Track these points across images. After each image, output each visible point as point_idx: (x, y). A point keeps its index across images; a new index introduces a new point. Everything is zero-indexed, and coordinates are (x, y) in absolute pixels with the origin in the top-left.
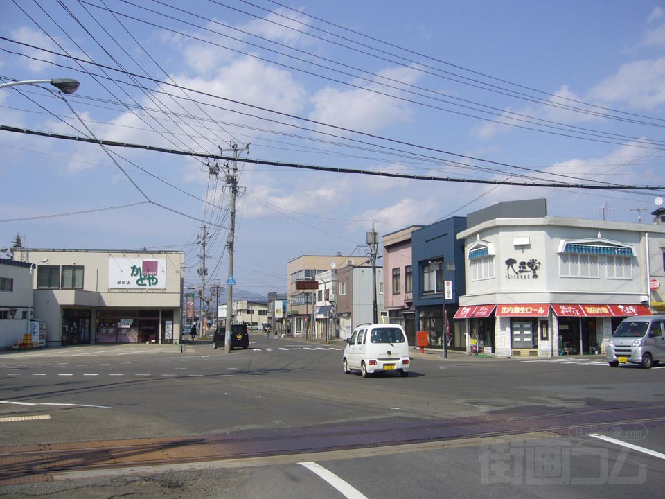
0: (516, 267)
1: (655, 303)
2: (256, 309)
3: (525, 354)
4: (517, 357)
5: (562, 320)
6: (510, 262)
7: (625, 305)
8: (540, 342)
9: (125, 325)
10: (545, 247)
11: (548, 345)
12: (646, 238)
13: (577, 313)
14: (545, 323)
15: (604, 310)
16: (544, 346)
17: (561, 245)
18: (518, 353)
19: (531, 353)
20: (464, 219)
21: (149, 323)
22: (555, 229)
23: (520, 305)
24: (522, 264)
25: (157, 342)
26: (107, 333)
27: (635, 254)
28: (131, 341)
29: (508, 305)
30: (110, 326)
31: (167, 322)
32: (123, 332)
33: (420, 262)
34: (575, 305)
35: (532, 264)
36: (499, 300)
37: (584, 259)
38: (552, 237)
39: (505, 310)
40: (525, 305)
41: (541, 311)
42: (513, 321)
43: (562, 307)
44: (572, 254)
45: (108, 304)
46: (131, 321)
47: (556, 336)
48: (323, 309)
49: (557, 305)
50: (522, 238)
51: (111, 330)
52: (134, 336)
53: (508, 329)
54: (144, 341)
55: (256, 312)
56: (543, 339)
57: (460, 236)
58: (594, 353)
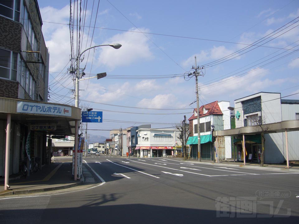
0: (144, 139)
1: (177, 146)
2: (102, 146)
3: (146, 157)
4: (144, 158)
5: (153, 150)
6: (143, 138)
7: (169, 147)
8: (148, 154)
9: (60, 151)
10: (150, 134)
11: (150, 155)
12: (175, 132)
13: (156, 149)
14: (149, 151)
15: (163, 148)
16: (149, 155)
17: (153, 134)
18: (144, 157)
19: (147, 157)
20: (138, 127)
21: (66, 151)
22: (152, 131)
23: (144, 147)
24: (146, 138)
25: (68, 156)
26: (55, 153)
27: (172, 136)
28: (61, 155)
29: (142, 147)
30: (56, 152)
31: (71, 150)
32: (59, 153)
33: (132, 136)
34: (156, 147)
35: (147, 138)
36: (141, 146)
37: (159, 137)
38: (152, 132)
39: (142, 148)
40: (146, 147)
41: (148, 148)
42: (143, 150)
43: (153, 147)
44: (156, 136)
45: (55, 146)
46: (61, 150)
47: (152, 153)
48: (117, 147)
49: (152, 147)
50: (145, 133)
51: (56, 153)
52: (62, 154)
53: (142, 152)
54: (65, 156)
55: (102, 147)
56: (149, 154)
57: (137, 131)
58: (161, 157)
